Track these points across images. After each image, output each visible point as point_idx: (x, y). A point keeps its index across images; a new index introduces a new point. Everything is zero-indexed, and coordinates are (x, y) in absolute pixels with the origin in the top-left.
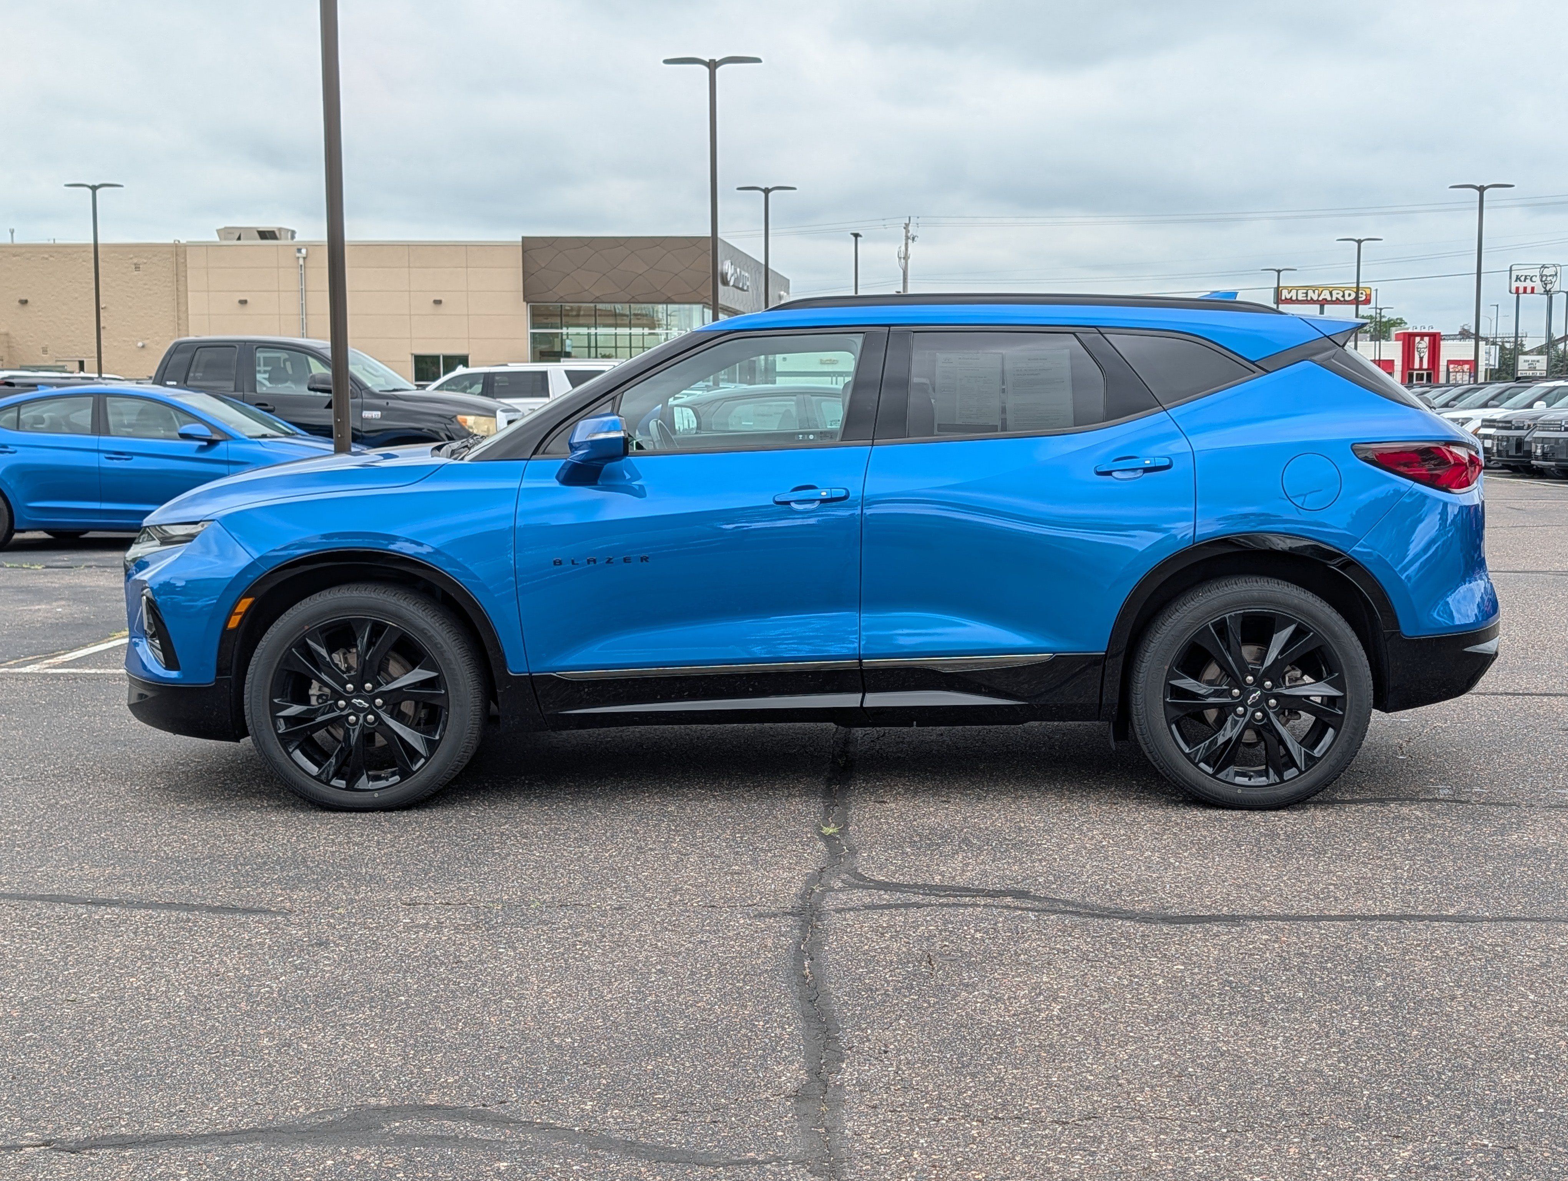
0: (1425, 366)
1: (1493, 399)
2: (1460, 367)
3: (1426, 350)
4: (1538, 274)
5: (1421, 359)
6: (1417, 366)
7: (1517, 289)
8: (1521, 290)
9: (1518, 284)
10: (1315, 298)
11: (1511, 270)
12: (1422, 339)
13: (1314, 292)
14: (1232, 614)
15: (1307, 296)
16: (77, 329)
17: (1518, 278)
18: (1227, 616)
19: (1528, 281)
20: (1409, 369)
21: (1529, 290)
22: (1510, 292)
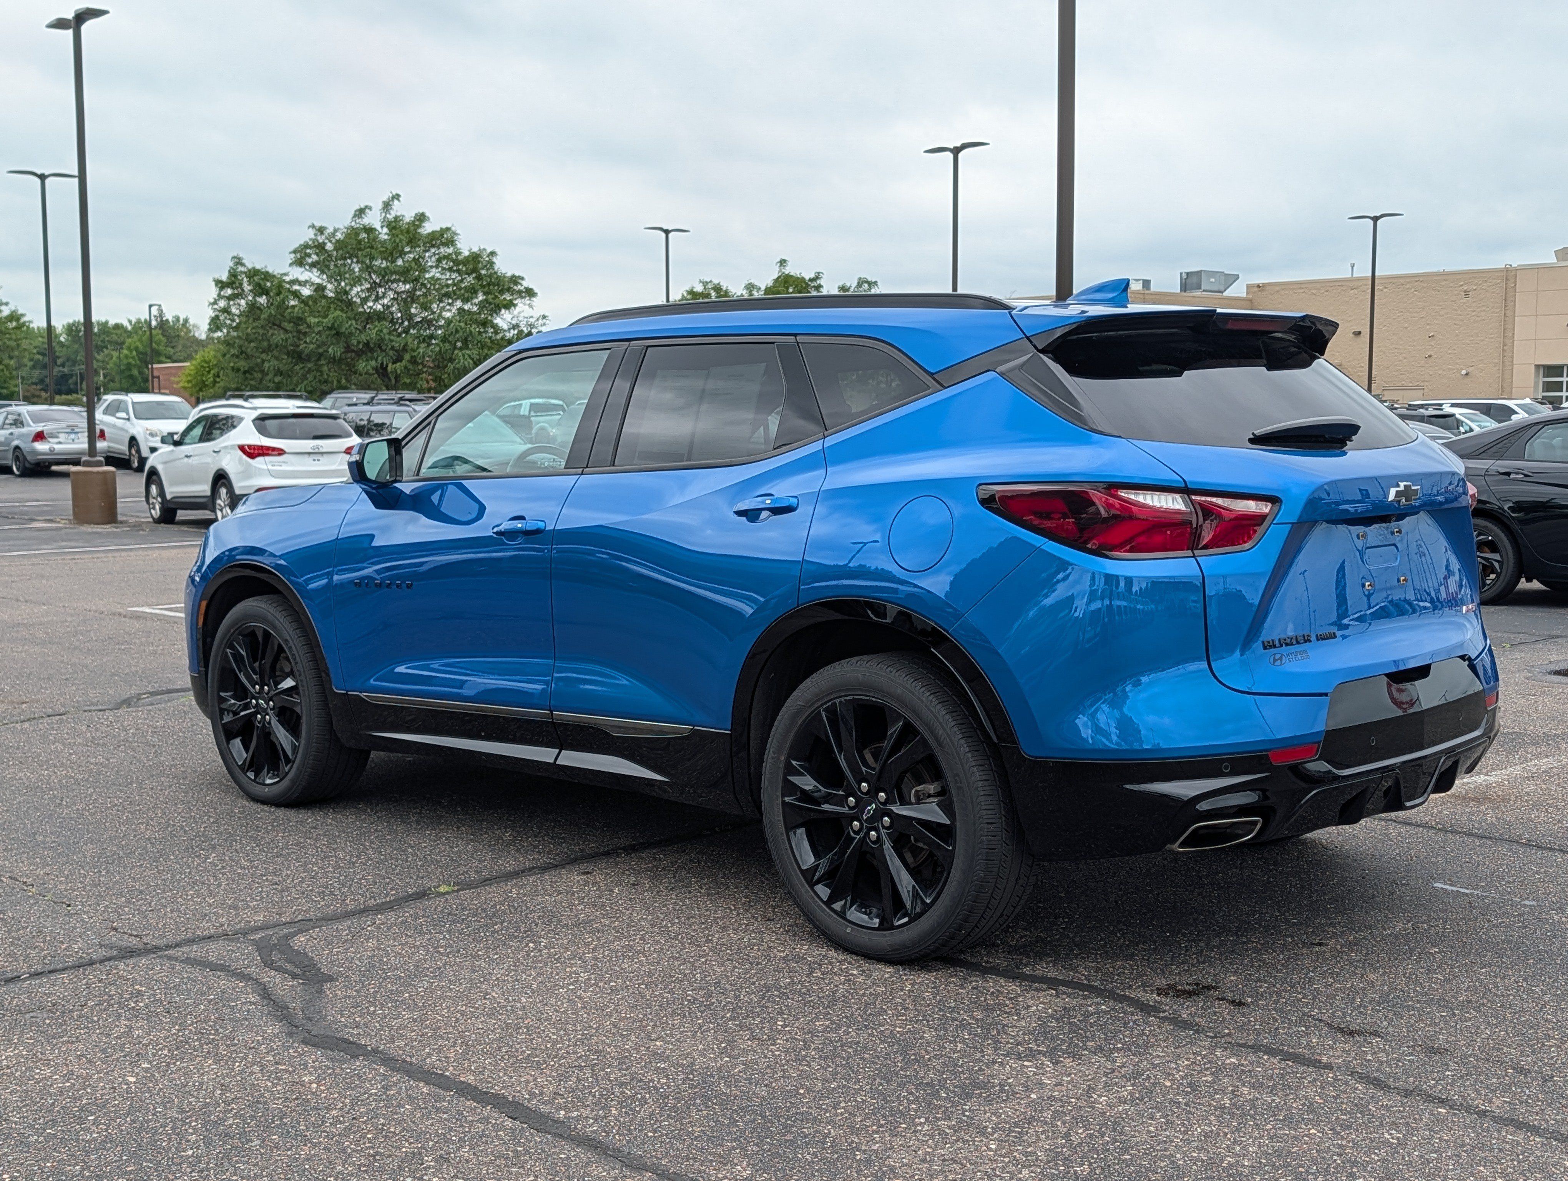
14: (843, 699)
16: (1405, 358)
18: (837, 701)
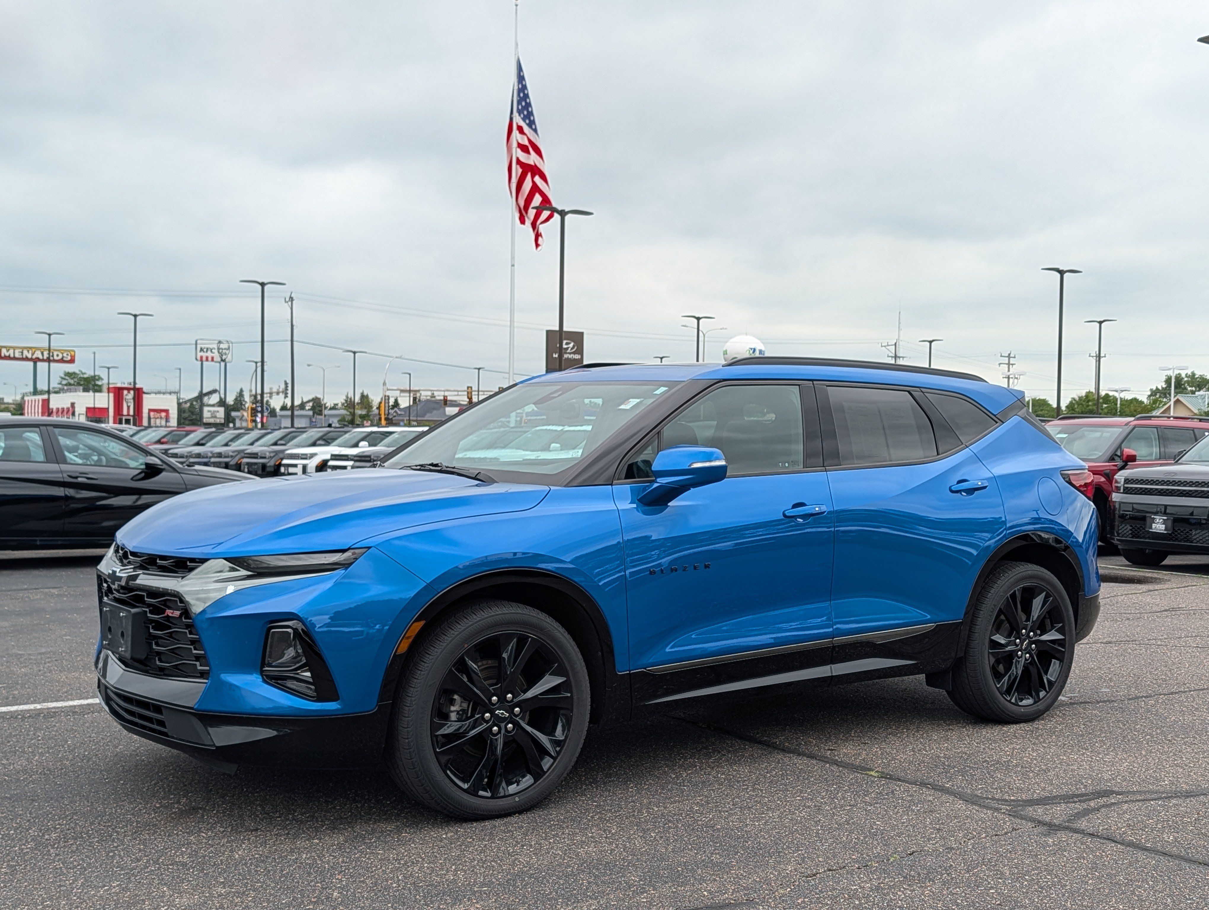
0: (132, 413)
1: (281, 439)
2: (158, 415)
3: (132, 401)
4: (216, 348)
5: (128, 407)
6: (125, 412)
7: (201, 357)
8: (204, 359)
9: (202, 354)
10: (29, 356)
11: (196, 344)
12: (129, 392)
13: (28, 351)
14: (1019, 587)
15: (22, 355)
17: (202, 350)
18: (1016, 589)
19: (209, 352)
20: (119, 414)
21: (210, 359)
22: (196, 359)
